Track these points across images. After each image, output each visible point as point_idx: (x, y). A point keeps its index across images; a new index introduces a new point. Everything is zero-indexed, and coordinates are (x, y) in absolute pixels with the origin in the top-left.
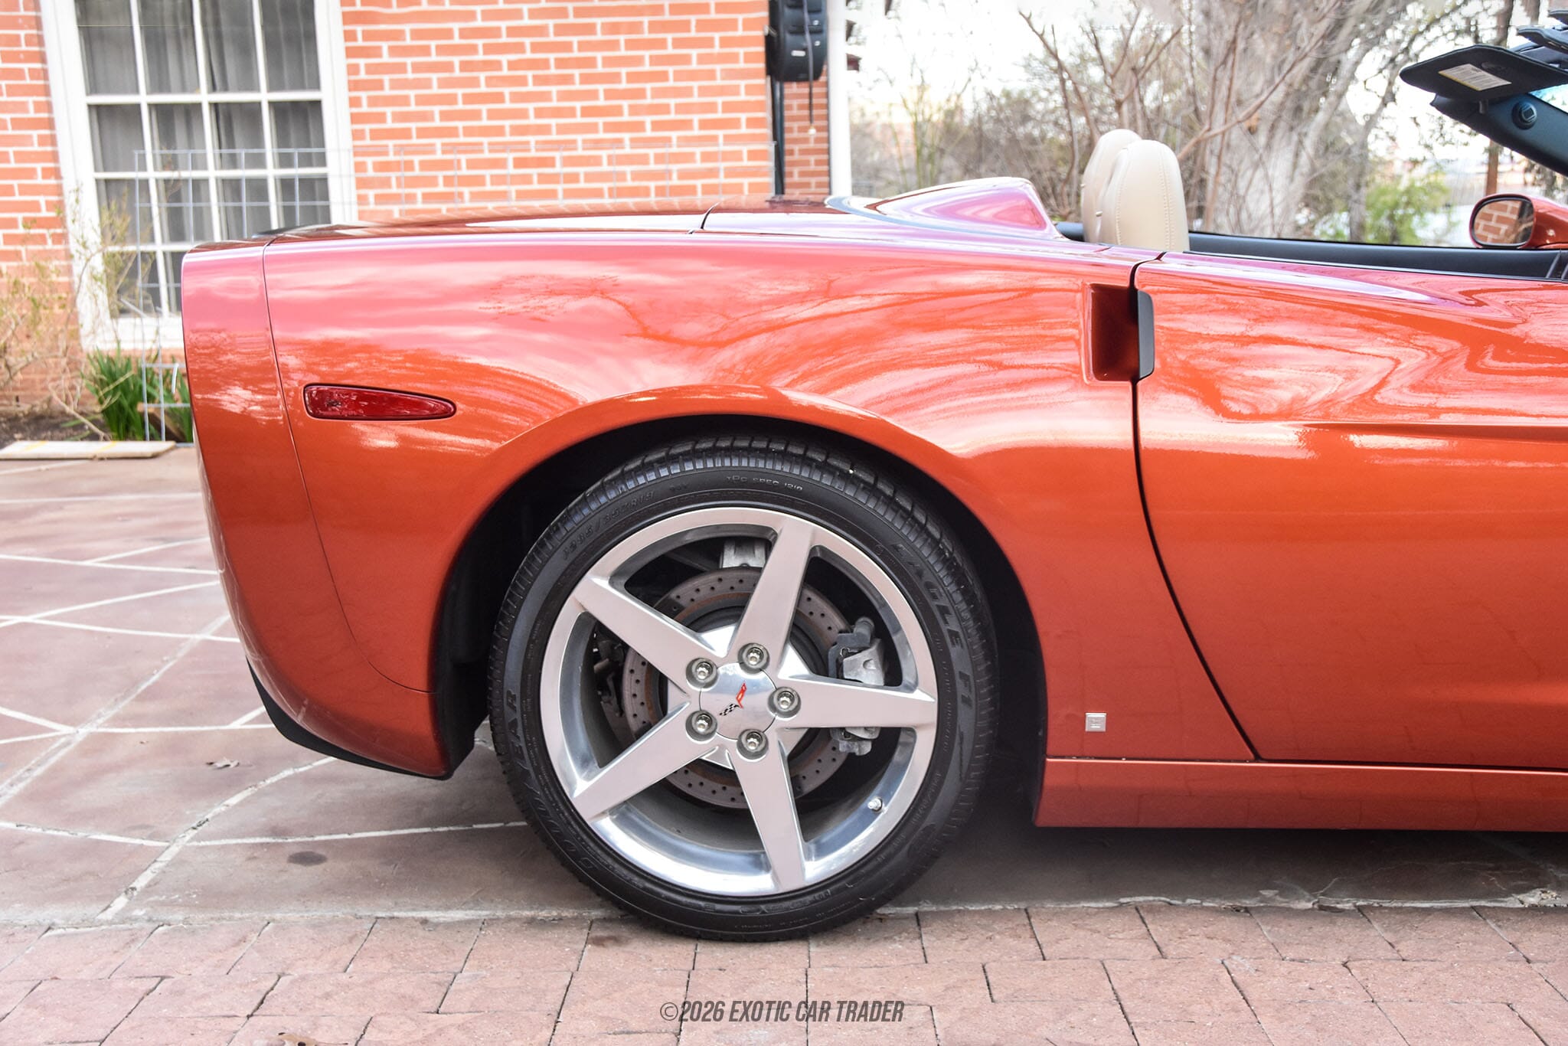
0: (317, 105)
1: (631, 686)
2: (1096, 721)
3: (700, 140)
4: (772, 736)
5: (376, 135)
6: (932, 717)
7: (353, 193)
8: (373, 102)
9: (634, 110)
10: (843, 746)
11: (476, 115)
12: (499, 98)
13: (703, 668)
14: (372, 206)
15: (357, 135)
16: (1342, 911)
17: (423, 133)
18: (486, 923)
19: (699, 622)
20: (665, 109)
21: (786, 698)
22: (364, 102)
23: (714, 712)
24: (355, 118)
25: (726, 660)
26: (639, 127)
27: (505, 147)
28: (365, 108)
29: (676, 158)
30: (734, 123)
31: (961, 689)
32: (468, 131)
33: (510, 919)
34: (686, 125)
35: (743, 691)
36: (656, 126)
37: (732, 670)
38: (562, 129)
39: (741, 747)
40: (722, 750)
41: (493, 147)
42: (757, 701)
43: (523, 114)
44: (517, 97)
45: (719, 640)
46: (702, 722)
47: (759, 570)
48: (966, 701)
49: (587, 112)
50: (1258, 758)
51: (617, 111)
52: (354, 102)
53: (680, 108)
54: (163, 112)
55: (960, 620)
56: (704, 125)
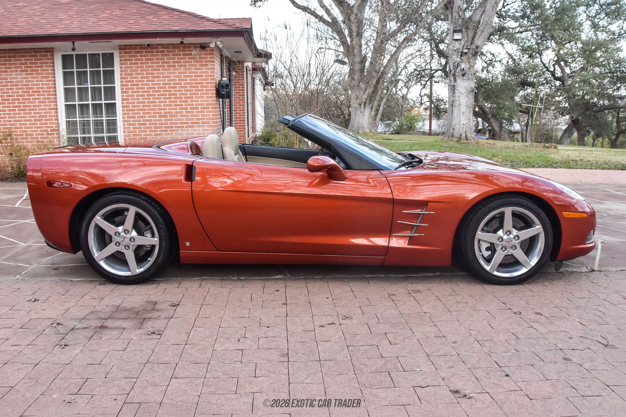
0: (115, 103)
1: (106, 237)
2: (188, 244)
3: (201, 112)
4: (130, 246)
5: (127, 110)
6: (158, 243)
7: (122, 123)
8: (127, 103)
9: (186, 105)
10: (145, 248)
11: (150, 106)
12: (155, 102)
13: (117, 233)
14: (126, 126)
15: (123, 110)
16: (234, 280)
17: (138, 110)
18: (82, 281)
19: (118, 225)
20: (193, 105)
21: (132, 239)
22: (125, 103)
23: (120, 241)
24: (123, 107)
25: (122, 232)
26: (187, 109)
27: (156, 113)
28: (125, 105)
29: (195, 116)
30: (209, 108)
31: (163, 238)
32: (148, 110)
33: (87, 280)
34: (198, 108)
35: (125, 238)
36: (191, 108)
37: (123, 234)
38: (169, 109)
39: (125, 248)
40: (121, 249)
41: (154, 113)
42: (127, 240)
43: (161, 106)
44: (159, 102)
45: (120, 229)
46: (118, 244)
47: (127, 215)
48: (164, 240)
49: (175, 105)
50: (218, 251)
51: (182, 105)
52: (123, 103)
53: (196, 105)
54: (81, 106)
55: (162, 225)
56: (202, 108)
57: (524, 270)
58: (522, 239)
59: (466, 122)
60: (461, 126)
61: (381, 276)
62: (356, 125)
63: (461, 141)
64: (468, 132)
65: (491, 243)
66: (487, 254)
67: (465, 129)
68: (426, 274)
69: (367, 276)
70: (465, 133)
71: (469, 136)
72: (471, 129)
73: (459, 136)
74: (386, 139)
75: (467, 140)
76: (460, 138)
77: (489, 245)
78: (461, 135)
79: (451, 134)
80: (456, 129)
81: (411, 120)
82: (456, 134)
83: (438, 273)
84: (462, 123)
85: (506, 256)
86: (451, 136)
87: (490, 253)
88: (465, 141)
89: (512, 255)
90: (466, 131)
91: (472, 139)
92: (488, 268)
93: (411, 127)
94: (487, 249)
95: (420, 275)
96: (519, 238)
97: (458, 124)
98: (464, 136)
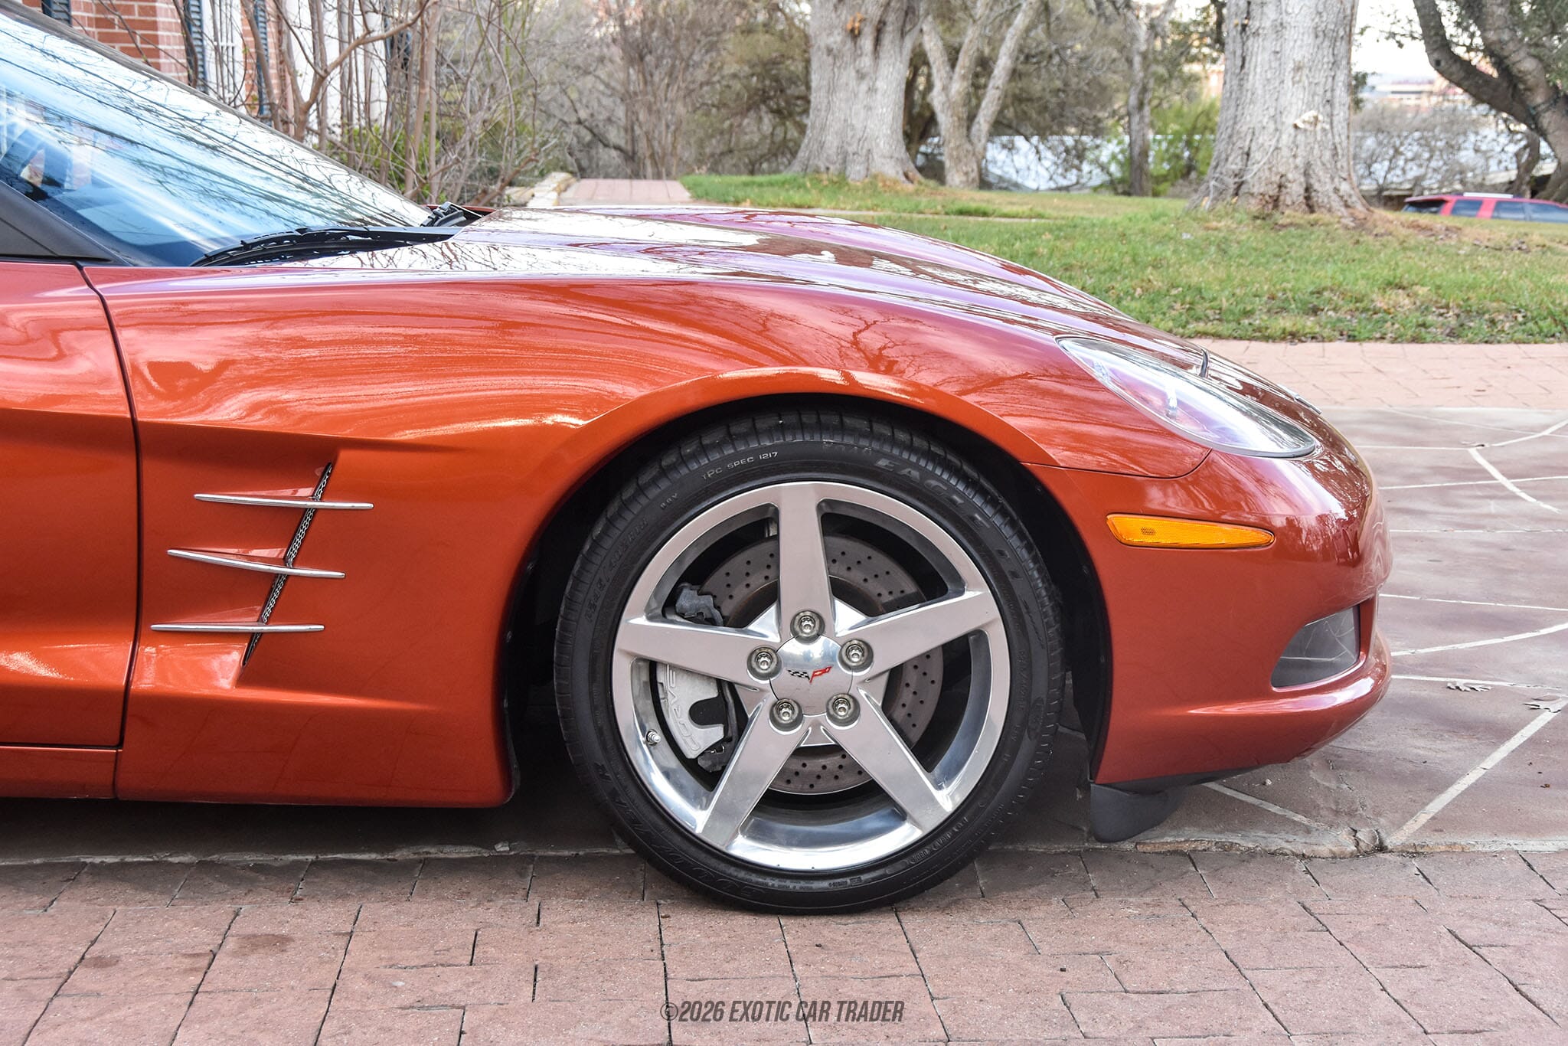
57: (902, 837)
58: (886, 658)
59: (1309, 115)
60: (1285, 139)
61: (175, 860)
62: (832, 141)
63: (1277, 215)
64: (1318, 170)
65: (720, 683)
66: (697, 740)
67: (1301, 152)
68: (433, 852)
69: (98, 860)
70: (1306, 174)
71: (1323, 187)
72: (1335, 154)
73: (1273, 191)
74: (961, 213)
75: (1311, 209)
76: (1276, 202)
77: (712, 693)
78: (1280, 186)
79: (1231, 182)
80: (1256, 155)
81: (1193, 130)
82: (1258, 180)
83: (501, 848)
84: (1290, 120)
85: (800, 752)
86: (1232, 187)
87: (716, 733)
88: (1301, 216)
89: (836, 749)
90: (1308, 165)
91: (1336, 204)
92: (697, 818)
93: (1190, 168)
94: (701, 713)
95: (401, 854)
96: (868, 653)
97: (1271, 126)
98: (1296, 190)
